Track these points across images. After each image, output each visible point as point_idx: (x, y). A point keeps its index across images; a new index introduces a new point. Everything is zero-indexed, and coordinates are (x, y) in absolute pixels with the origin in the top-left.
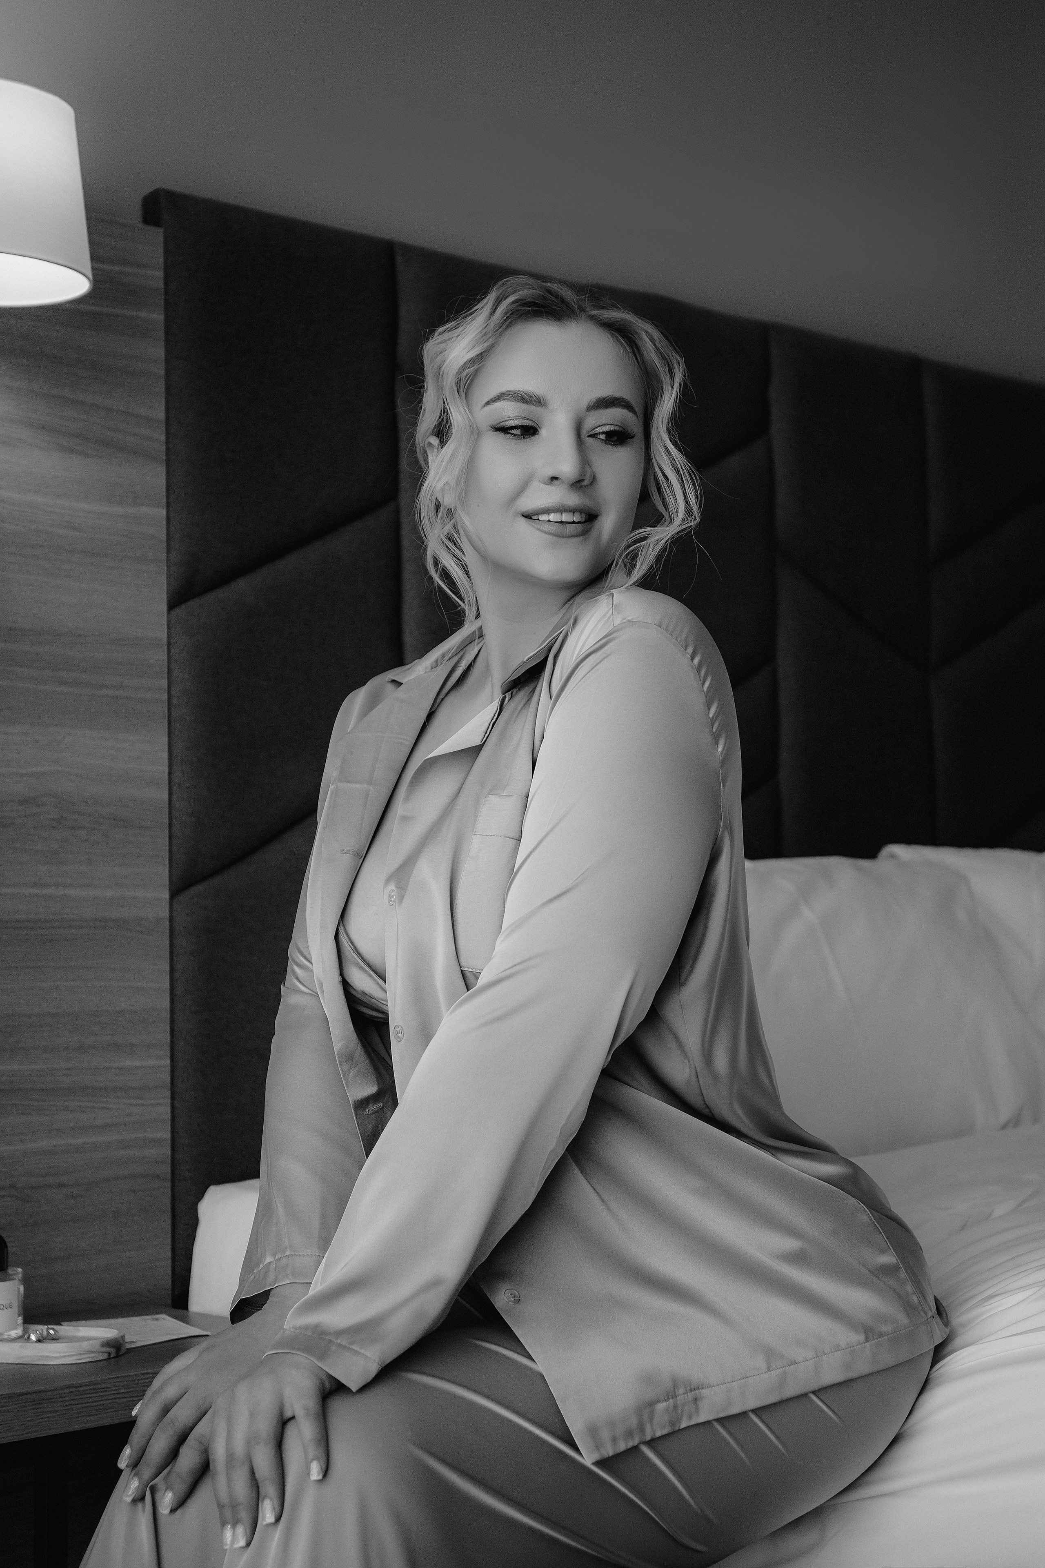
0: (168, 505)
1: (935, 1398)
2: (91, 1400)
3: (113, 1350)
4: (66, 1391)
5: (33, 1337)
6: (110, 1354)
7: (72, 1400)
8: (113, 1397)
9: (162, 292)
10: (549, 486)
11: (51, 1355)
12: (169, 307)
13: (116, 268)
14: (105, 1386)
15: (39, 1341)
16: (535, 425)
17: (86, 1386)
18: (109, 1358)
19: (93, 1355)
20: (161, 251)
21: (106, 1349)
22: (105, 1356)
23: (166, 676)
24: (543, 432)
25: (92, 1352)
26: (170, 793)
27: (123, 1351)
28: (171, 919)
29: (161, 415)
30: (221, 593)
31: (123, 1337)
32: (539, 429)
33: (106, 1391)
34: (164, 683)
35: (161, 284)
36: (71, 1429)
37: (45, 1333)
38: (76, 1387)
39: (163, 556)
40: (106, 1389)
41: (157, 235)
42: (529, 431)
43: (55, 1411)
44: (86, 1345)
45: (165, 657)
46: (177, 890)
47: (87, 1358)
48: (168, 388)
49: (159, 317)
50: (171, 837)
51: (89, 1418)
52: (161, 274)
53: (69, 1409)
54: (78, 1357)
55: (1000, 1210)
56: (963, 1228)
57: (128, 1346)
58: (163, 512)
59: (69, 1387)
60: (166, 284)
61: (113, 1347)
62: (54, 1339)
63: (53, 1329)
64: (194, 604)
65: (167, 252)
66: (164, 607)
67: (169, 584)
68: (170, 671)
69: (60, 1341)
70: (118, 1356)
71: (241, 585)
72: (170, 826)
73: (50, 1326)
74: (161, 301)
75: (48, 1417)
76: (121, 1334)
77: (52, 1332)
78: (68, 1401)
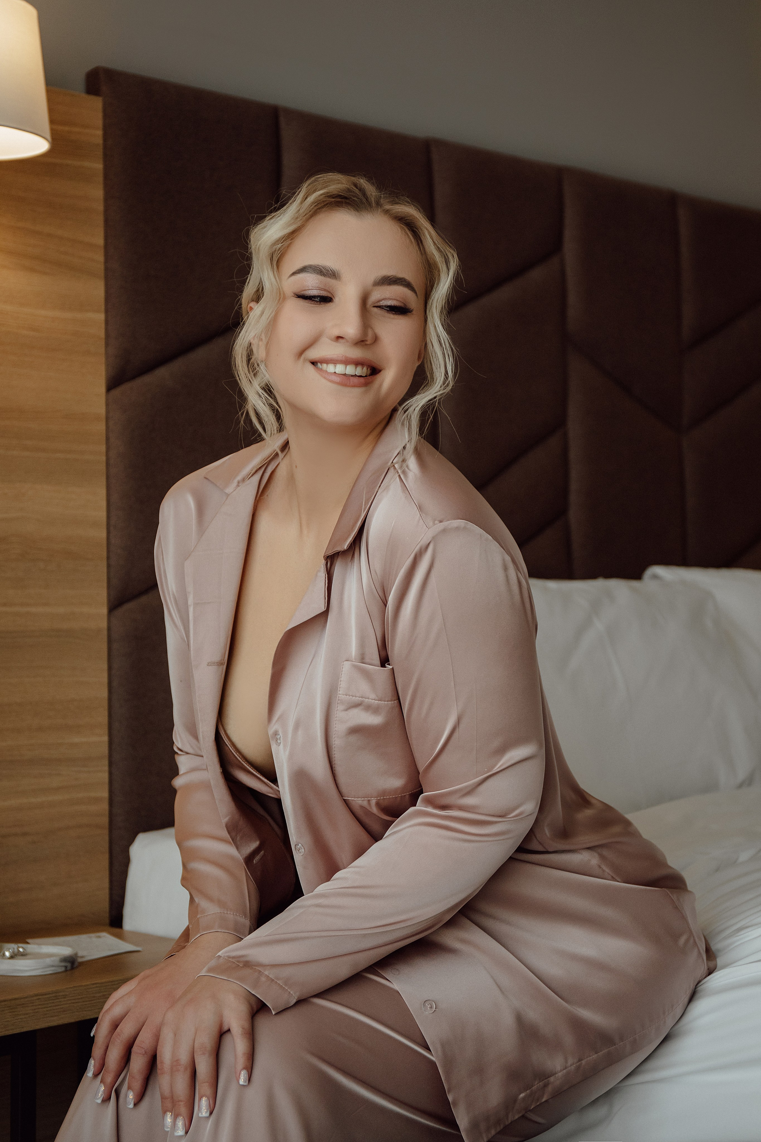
0: (107, 311)
1: (700, 1006)
2: (53, 1005)
3: (69, 965)
4: (35, 998)
5: (7, 954)
6: (66, 967)
7: (40, 1005)
8: (70, 1002)
9: (101, 147)
10: (335, 343)
11: (22, 968)
12: (107, 158)
13: (66, 128)
14: (63, 994)
15: (12, 957)
16: (329, 295)
17: (50, 994)
18: (66, 971)
19: (53, 968)
20: (100, 115)
21: (63, 964)
22: (63, 969)
23: (104, 442)
24: (336, 300)
25: (53, 966)
26: (108, 532)
27: (76, 964)
28: (109, 629)
29: (100, 241)
30: (147, 379)
31: (76, 954)
32: (333, 298)
33: (65, 998)
34: (103, 448)
35: (100, 141)
36: (38, 1027)
37: (16, 950)
38: (43, 995)
39: (102, 350)
40: (65, 996)
41: (97, 103)
42: (326, 299)
43: (27, 1014)
44: (48, 961)
45: (104, 427)
46: (114, 606)
47: (49, 971)
48: (106, 221)
49: (99, 166)
50: (109, 566)
51: (52, 1019)
52: (100, 133)
53: (37, 1012)
54: (42, 970)
55: (744, 856)
56: (717, 870)
57: (80, 960)
58: (102, 316)
59: (36, 995)
60: (105, 140)
61: (69, 962)
62: (23, 955)
63: (22, 948)
64: (126, 387)
65: (105, 116)
66: (103, 389)
67: (107, 370)
68: (108, 439)
69: (28, 957)
70: (72, 968)
71: (163, 373)
72: (108, 558)
73: (20, 945)
74: (100, 153)
75: (21, 1019)
76: (75, 952)
77: (21, 950)
78: (36, 1005)
